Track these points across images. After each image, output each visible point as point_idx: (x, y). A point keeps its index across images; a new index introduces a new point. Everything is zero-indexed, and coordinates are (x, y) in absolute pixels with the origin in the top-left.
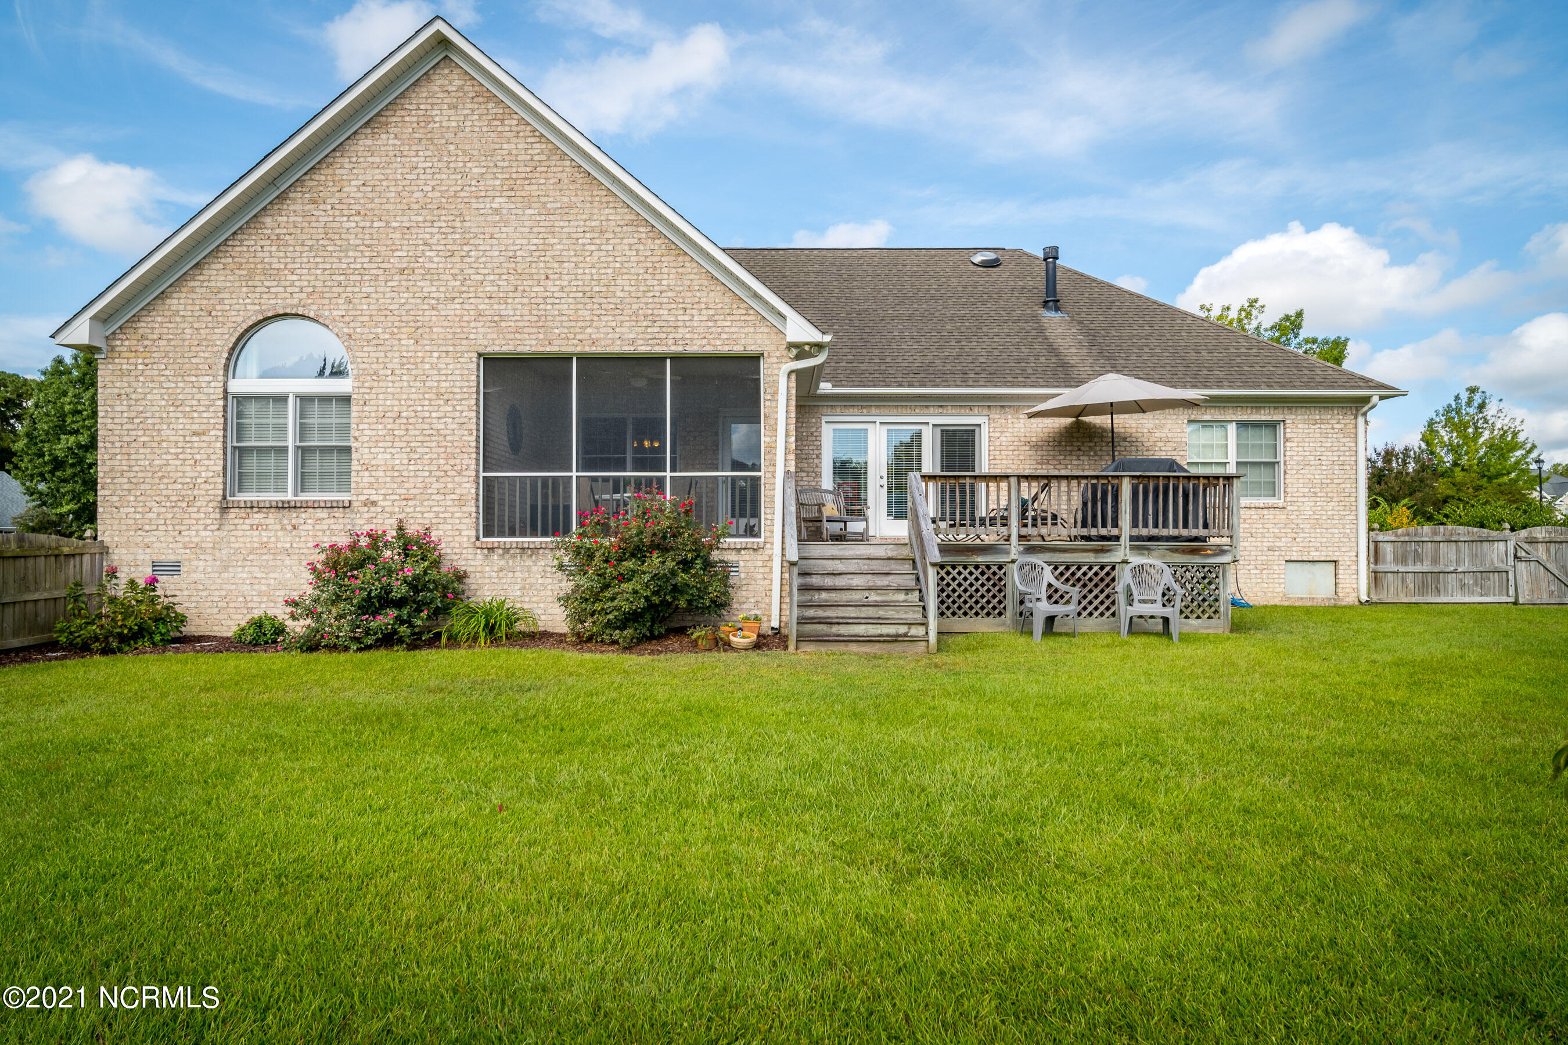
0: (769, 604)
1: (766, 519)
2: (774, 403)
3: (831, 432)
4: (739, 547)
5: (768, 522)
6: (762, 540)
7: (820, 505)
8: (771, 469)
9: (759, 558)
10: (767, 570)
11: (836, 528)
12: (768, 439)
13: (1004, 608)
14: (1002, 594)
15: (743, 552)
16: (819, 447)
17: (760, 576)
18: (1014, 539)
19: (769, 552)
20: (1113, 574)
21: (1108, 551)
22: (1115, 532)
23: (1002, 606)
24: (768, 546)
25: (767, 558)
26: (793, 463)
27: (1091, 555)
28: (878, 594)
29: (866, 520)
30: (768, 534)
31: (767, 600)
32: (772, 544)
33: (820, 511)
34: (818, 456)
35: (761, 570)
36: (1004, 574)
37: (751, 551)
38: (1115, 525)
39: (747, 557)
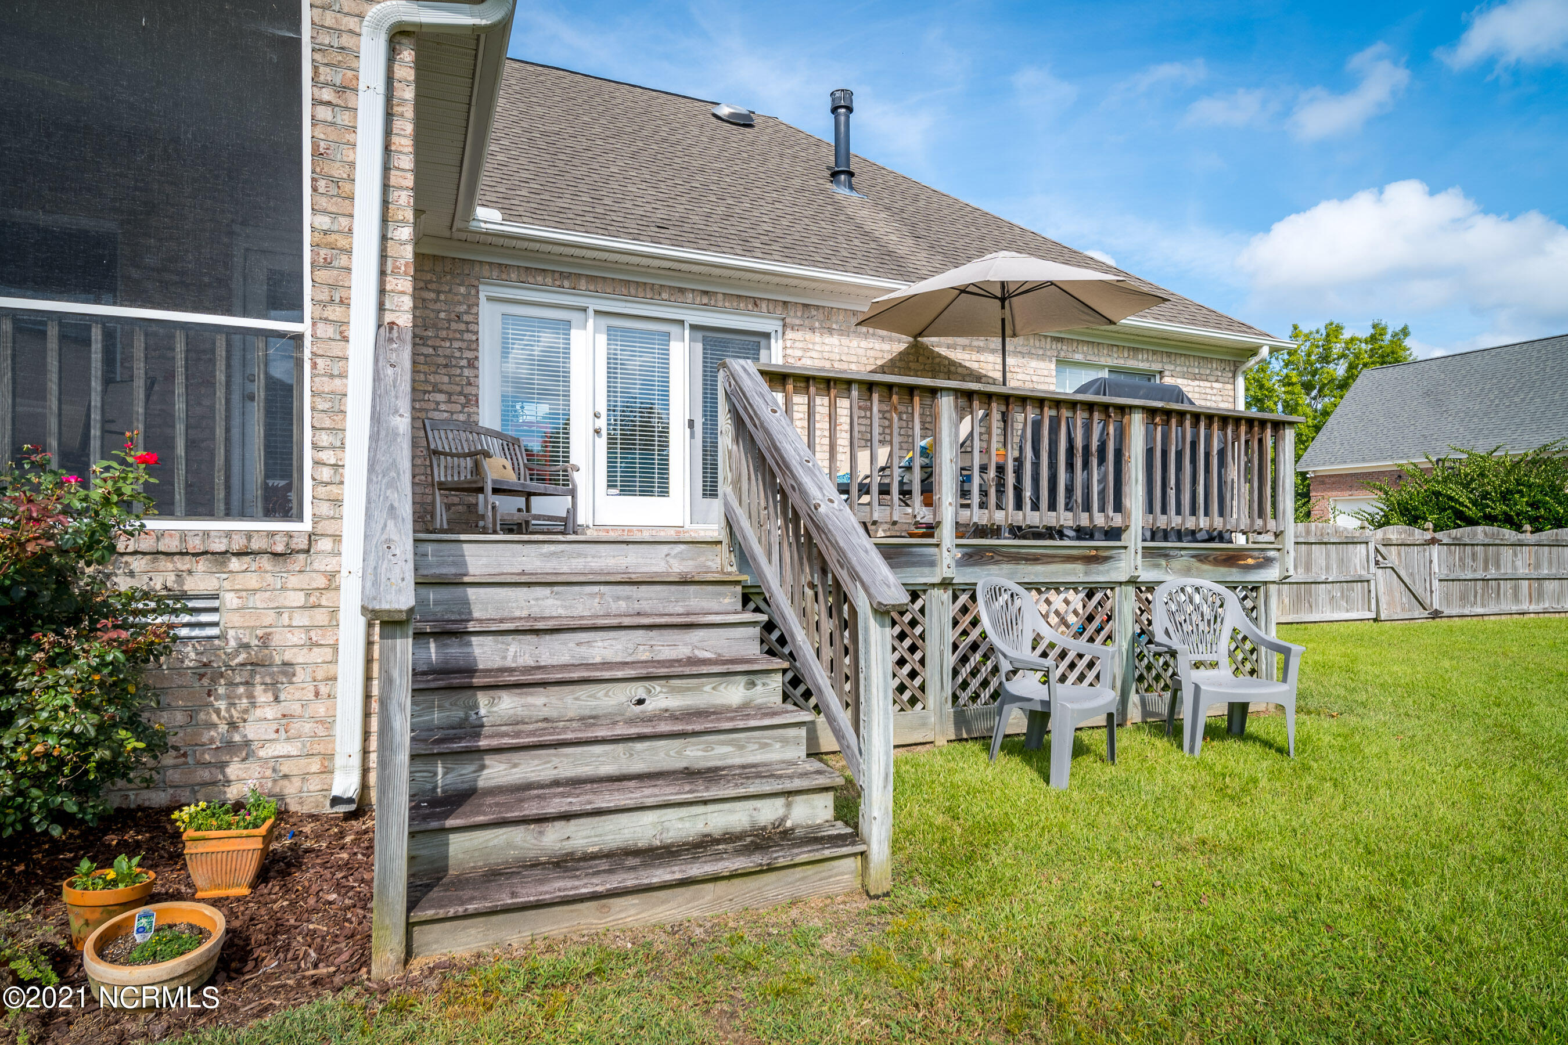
0: (328, 722)
1: (317, 463)
2: (343, 118)
3: (499, 318)
4: (219, 546)
5: (326, 474)
6: (306, 526)
7: (478, 456)
8: (334, 312)
9: (293, 581)
10: (321, 617)
11: (509, 506)
12: (324, 222)
13: (922, 688)
14: (918, 656)
15: (235, 564)
16: (474, 345)
17: (298, 637)
18: (947, 534)
19: (331, 564)
20: (1108, 604)
21: (1106, 559)
22: (1117, 520)
23: (917, 682)
24: (324, 545)
25: (321, 582)
26: (407, 302)
27: (1079, 567)
28: (673, 690)
29: (573, 493)
30: (325, 509)
31: (320, 709)
32: (337, 538)
33: (477, 468)
34: (472, 364)
35: (301, 619)
36: (922, 610)
37: (265, 562)
38: (1118, 507)
39: (252, 581)
